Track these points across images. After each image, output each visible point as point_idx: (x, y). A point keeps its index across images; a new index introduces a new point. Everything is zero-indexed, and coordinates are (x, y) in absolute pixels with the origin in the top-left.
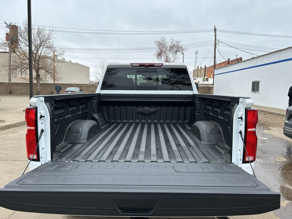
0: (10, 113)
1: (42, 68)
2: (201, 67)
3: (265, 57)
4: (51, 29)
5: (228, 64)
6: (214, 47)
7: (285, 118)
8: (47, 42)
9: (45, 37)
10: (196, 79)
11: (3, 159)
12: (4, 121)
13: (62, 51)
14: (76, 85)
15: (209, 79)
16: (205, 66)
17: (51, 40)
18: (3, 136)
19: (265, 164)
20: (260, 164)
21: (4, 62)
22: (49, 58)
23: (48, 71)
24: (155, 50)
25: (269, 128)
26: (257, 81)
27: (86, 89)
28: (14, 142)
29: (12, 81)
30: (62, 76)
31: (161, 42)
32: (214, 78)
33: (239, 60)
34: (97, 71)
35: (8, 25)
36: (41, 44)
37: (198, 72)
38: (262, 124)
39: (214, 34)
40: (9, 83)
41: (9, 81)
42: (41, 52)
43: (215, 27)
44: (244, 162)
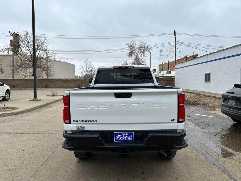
0: (20, 102)
1: (38, 67)
2: (165, 62)
3: (214, 54)
4: (45, 36)
5: (186, 60)
6: (174, 46)
7: (222, 100)
8: (43, 46)
9: (41, 43)
10: (161, 72)
11: (27, 133)
12: (18, 108)
13: (54, 53)
14: (65, 80)
15: (172, 72)
16: (168, 62)
17: (46, 45)
18: (21, 118)
19: (207, 132)
20: (203, 133)
21: (10, 63)
22: (44, 59)
23: (43, 69)
24: (127, 50)
25: (215, 109)
26: (209, 73)
27: (74, 83)
28: (30, 122)
29: (15, 78)
30: (54, 73)
31: (131, 44)
32: (175, 71)
33: (195, 57)
34: (82, 68)
35: (12, 34)
36: (38, 48)
37: (163, 66)
38: (210, 107)
39: (174, 36)
40: (12, 79)
41: (13, 78)
42: (38, 55)
43: (174, 31)
44: (179, 122)
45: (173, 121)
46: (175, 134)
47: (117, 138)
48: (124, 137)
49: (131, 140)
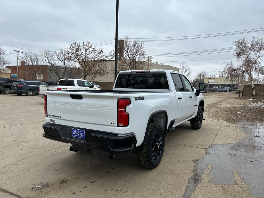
4: (142, 40)
17: (143, 49)
24: (234, 50)
31: (241, 41)
44: (118, 126)
45: (113, 125)
46: (117, 137)
47: (74, 134)
48: (78, 133)
49: (83, 137)
